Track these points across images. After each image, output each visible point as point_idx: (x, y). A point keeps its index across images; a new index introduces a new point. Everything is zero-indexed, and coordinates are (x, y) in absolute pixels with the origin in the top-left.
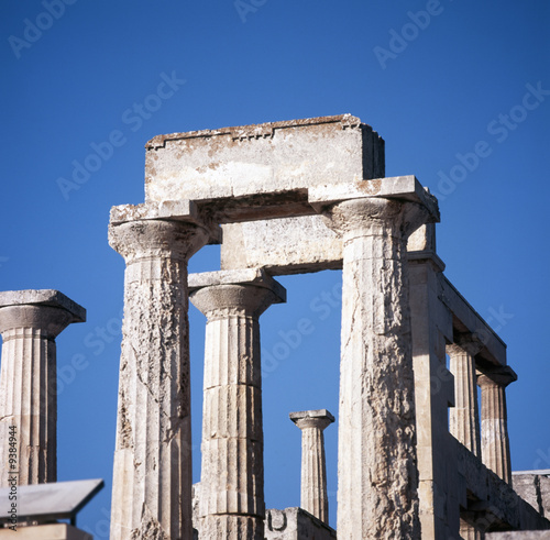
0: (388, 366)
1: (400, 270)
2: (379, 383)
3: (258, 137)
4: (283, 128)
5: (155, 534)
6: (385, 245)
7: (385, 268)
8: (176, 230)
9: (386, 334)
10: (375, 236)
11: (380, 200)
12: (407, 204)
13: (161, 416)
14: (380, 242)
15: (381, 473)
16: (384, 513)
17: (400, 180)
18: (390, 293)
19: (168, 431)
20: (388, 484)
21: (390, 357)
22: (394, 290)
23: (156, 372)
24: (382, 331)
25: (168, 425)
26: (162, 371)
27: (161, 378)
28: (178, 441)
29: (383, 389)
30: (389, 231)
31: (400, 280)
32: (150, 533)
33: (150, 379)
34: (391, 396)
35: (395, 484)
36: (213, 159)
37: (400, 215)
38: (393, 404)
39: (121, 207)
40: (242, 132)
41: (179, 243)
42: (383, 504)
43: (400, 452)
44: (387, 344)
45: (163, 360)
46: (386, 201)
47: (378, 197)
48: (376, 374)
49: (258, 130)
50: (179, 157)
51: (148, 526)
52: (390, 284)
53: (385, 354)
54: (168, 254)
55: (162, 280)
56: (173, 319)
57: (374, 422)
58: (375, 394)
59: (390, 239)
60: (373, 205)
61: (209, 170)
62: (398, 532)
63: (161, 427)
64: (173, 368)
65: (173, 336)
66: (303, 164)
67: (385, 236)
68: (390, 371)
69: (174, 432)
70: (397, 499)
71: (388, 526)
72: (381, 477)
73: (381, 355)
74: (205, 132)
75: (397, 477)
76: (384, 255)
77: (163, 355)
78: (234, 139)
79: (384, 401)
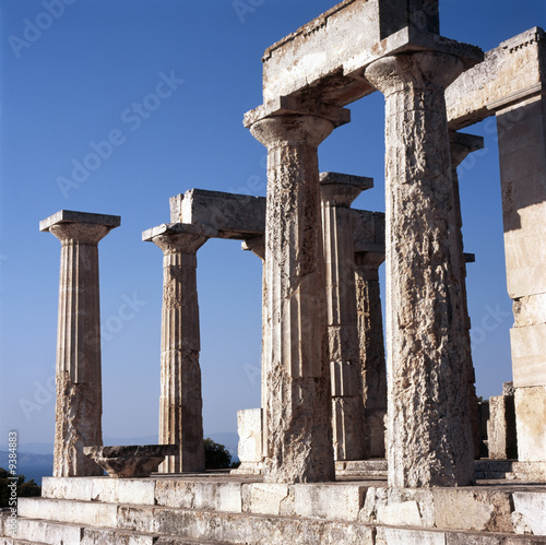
0: (414, 212)
1: (423, 118)
2: (404, 229)
3: (318, 28)
4: (332, 14)
5: (281, 375)
6: (407, 98)
7: (406, 120)
8: (283, 123)
9: (409, 181)
10: (399, 92)
11: (389, 58)
12: (416, 55)
13: (282, 277)
14: (402, 96)
15: (407, 316)
16: (409, 354)
17: (398, 36)
18: (414, 143)
19: (289, 289)
20: (415, 325)
21: (415, 204)
22: (417, 139)
23: (279, 241)
24: (404, 180)
25: (288, 283)
26: (283, 240)
27: (282, 246)
28: (298, 296)
29: (409, 233)
30: (410, 85)
31: (423, 128)
32: (278, 374)
33: (275, 248)
34: (419, 239)
35: (422, 324)
36: (295, 58)
37: (414, 66)
38: (421, 247)
39: (248, 114)
40: (308, 29)
41: (291, 132)
42: (409, 345)
43: (428, 292)
44: (410, 191)
45: (284, 230)
46: (393, 58)
47: (387, 55)
48: (400, 222)
49: (317, 23)
50: (278, 62)
51: (276, 369)
52: (412, 134)
53: (409, 201)
54: (286, 143)
55: (282, 165)
56: (291, 195)
57: (400, 268)
58: (403, 240)
59: (412, 91)
60: (385, 64)
61: (294, 67)
62: (422, 370)
63: (282, 286)
64: (292, 236)
65: (292, 209)
66: (344, 42)
67: (407, 89)
68: (415, 217)
69: (295, 289)
70: (425, 338)
71: (413, 365)
72: (408, 320)
73: (405, 203)
74: (290, 36)
75: (424, 317)
76: (406, 108)
77: (283, 226)
78: (305, 36)
79: (411, 246)
